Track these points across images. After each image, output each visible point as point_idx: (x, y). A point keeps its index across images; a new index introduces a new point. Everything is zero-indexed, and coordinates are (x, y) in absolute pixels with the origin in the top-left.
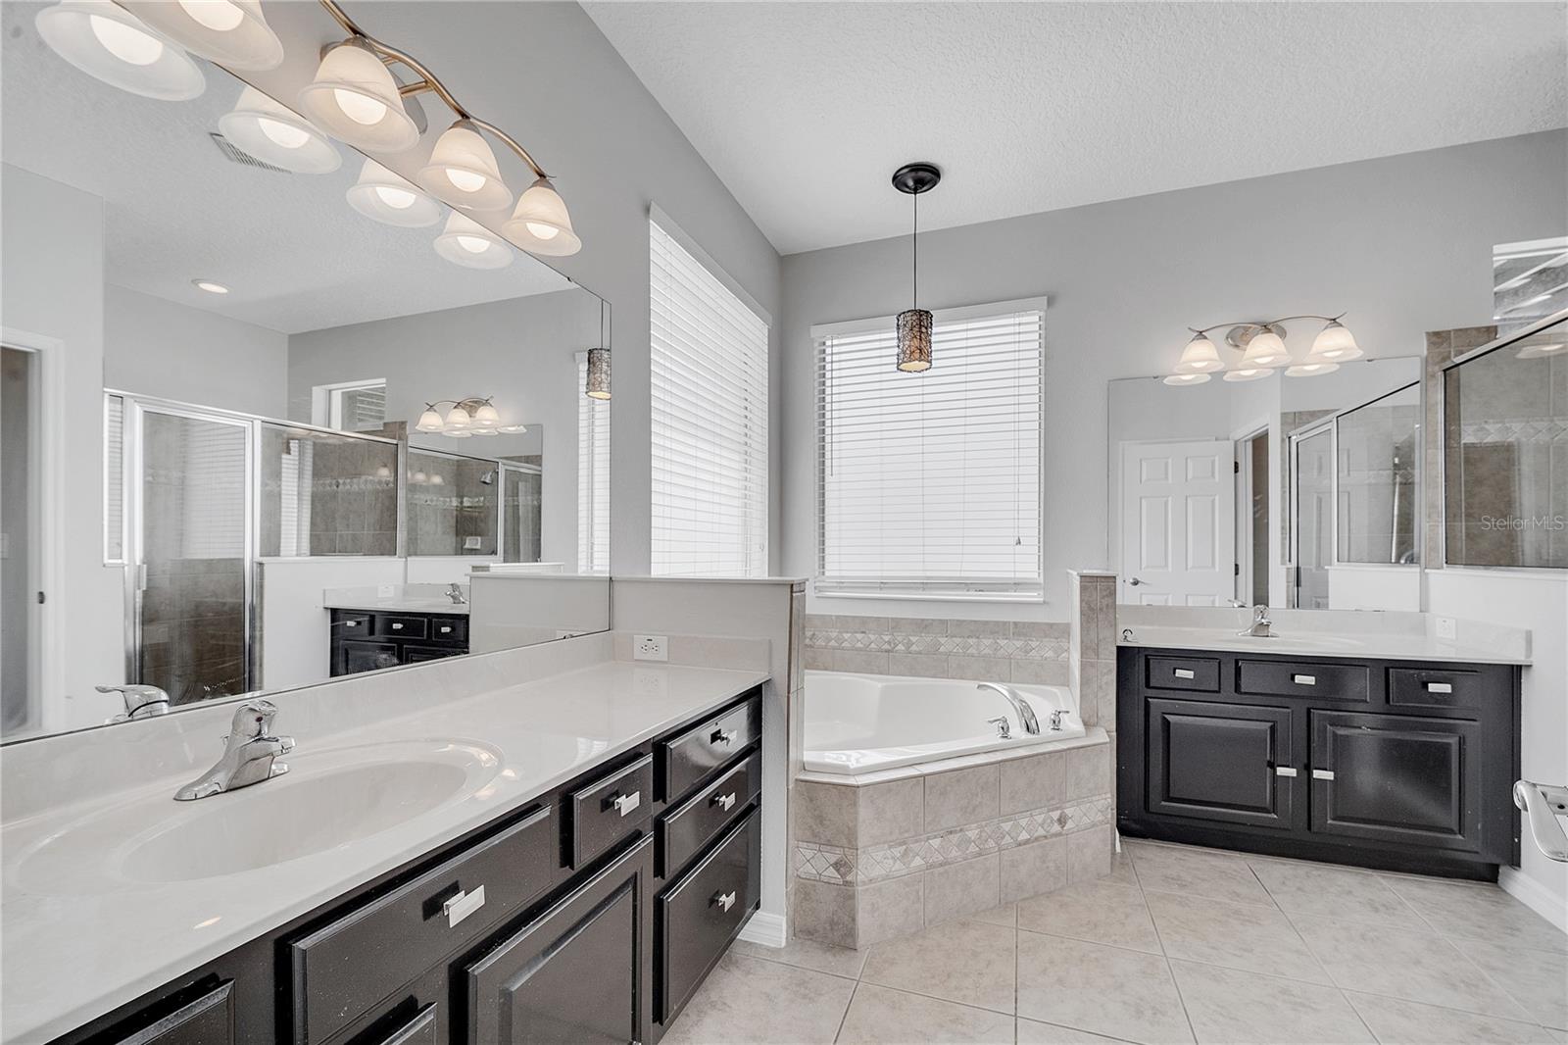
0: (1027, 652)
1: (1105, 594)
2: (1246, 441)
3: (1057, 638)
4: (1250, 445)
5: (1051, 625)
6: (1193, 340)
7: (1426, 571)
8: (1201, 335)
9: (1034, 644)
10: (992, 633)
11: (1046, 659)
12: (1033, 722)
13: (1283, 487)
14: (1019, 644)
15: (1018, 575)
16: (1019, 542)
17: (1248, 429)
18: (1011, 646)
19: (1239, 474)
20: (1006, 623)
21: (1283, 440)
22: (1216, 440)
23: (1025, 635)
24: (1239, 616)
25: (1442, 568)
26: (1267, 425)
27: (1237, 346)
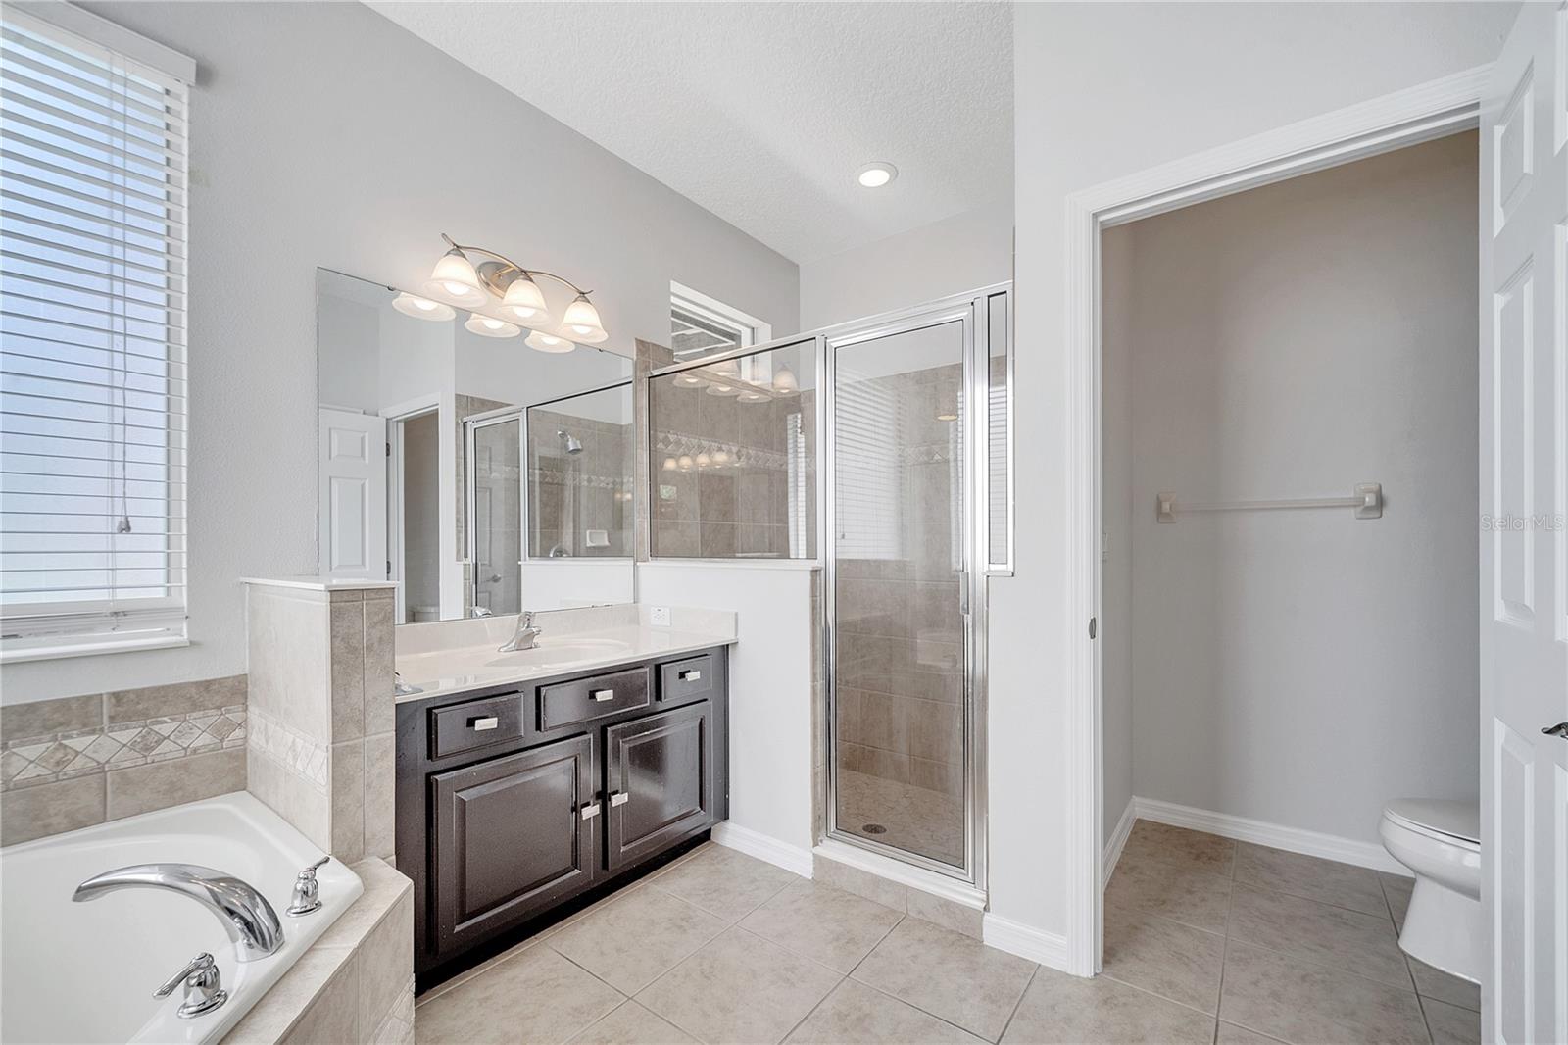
0: (148, 748)
1: (376, 619)
2: (398, 421)
3: (219, 707)
4: (401, 426)
5: (206, 685)
6: (448, 253)
7: (638, 563)
8: (458, 250)
9: (165, 729)
10: (47, 729)
11: (195, 751)
12: (261, 912)
13: (457, 475)
14: (126, 736)
15: (121, 595)
16: (126, 528)
17: (414, 405)
18: (113, 746)
19: (390, 457)
20: (90, 698)
21: (457, 424)
22: (364, 413)
23: (145, 715)
24: (486, 625)
25: (648, 560)
26: (437, 404)
27: (488, 285)
